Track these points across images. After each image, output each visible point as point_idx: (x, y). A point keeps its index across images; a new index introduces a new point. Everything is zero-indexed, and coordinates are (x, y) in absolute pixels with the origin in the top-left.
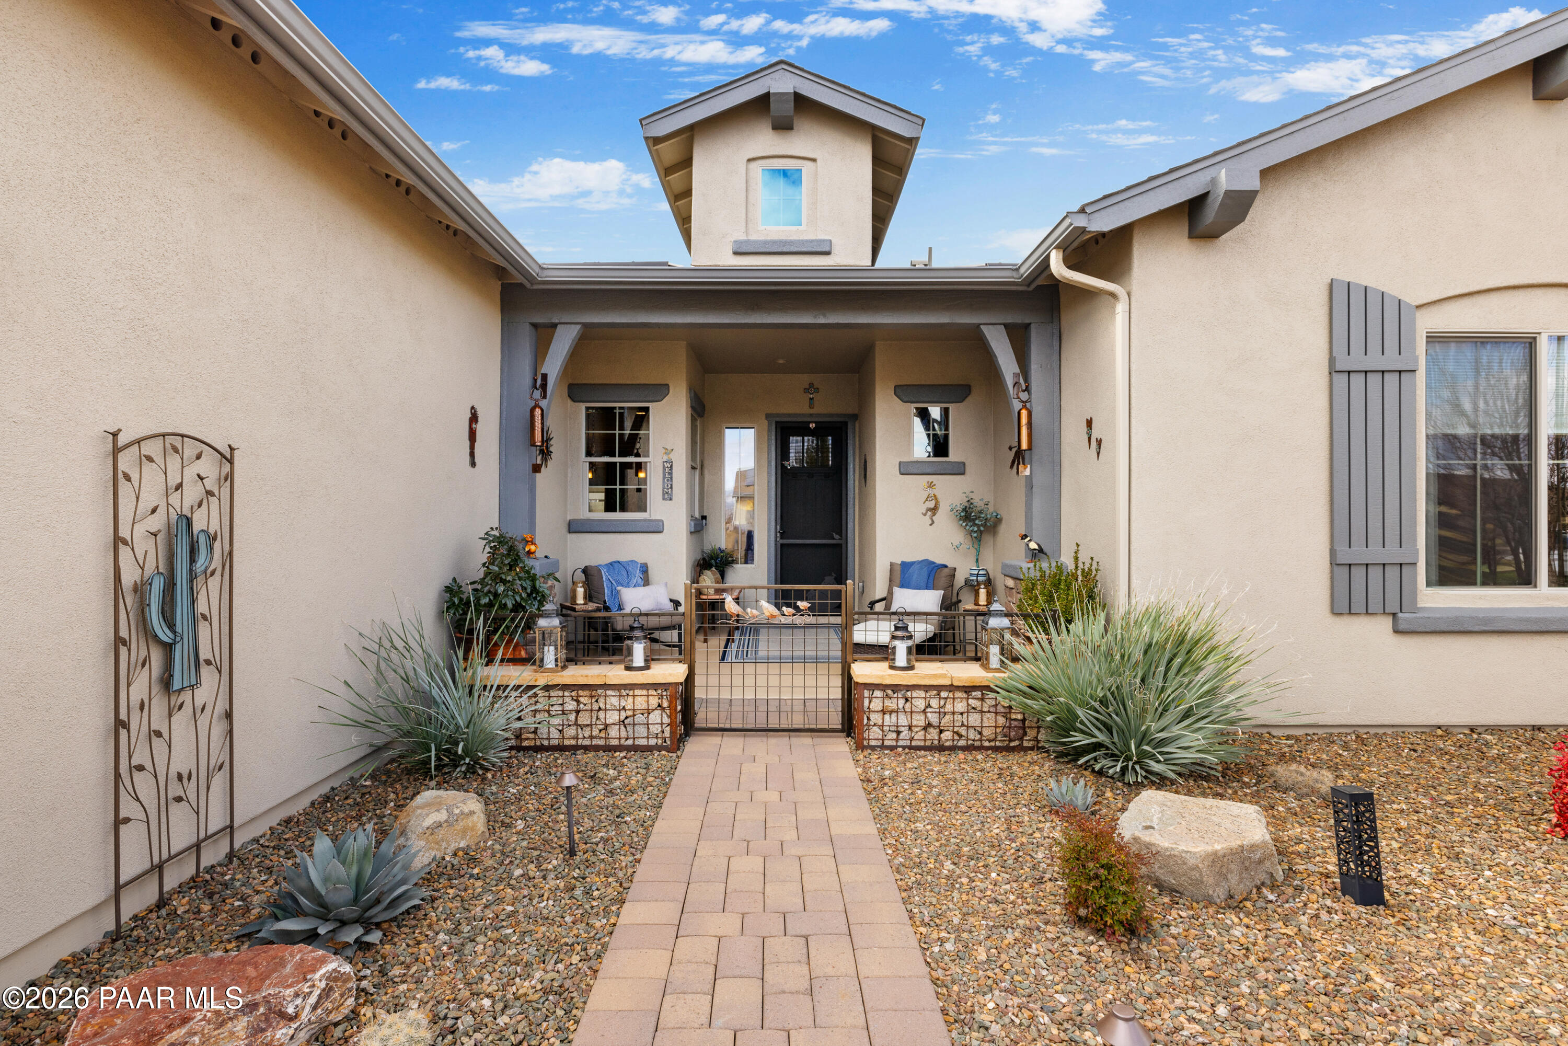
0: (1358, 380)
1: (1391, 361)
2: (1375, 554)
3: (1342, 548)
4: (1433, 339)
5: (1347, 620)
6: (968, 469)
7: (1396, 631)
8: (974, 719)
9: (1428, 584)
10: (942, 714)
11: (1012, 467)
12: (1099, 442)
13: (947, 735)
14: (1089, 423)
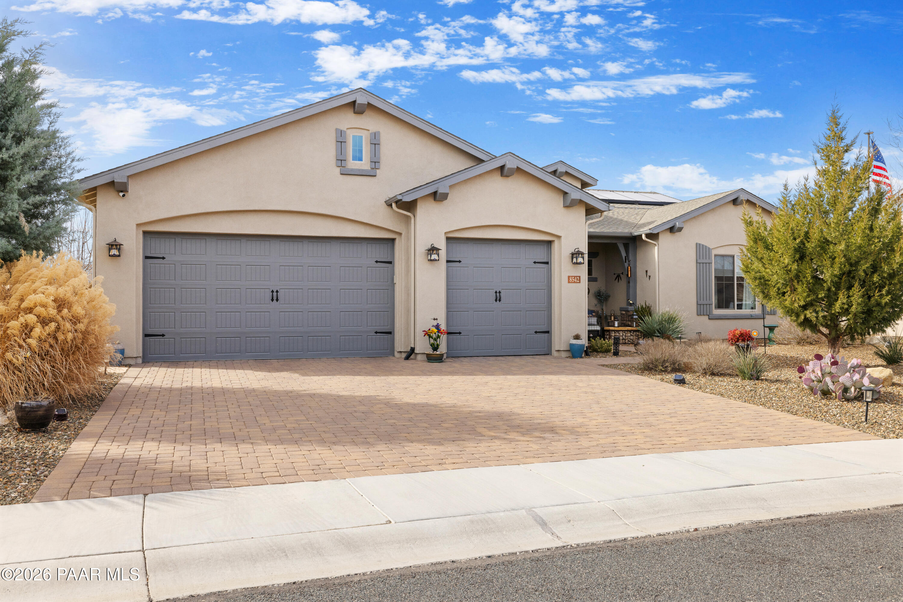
0: (701, 265)
1: (707, 261)
2: (705, 302)
3: (699, 300)
4: (715, 255)
5: (700, 316)
6: (599, 279)
7: (709, 319)
8: (632, 337)
9: (715, 308)
10: (626, 336)
11: (615, 280)
12: (650, 277)
13: (627, 341)
14: (647, 271)
